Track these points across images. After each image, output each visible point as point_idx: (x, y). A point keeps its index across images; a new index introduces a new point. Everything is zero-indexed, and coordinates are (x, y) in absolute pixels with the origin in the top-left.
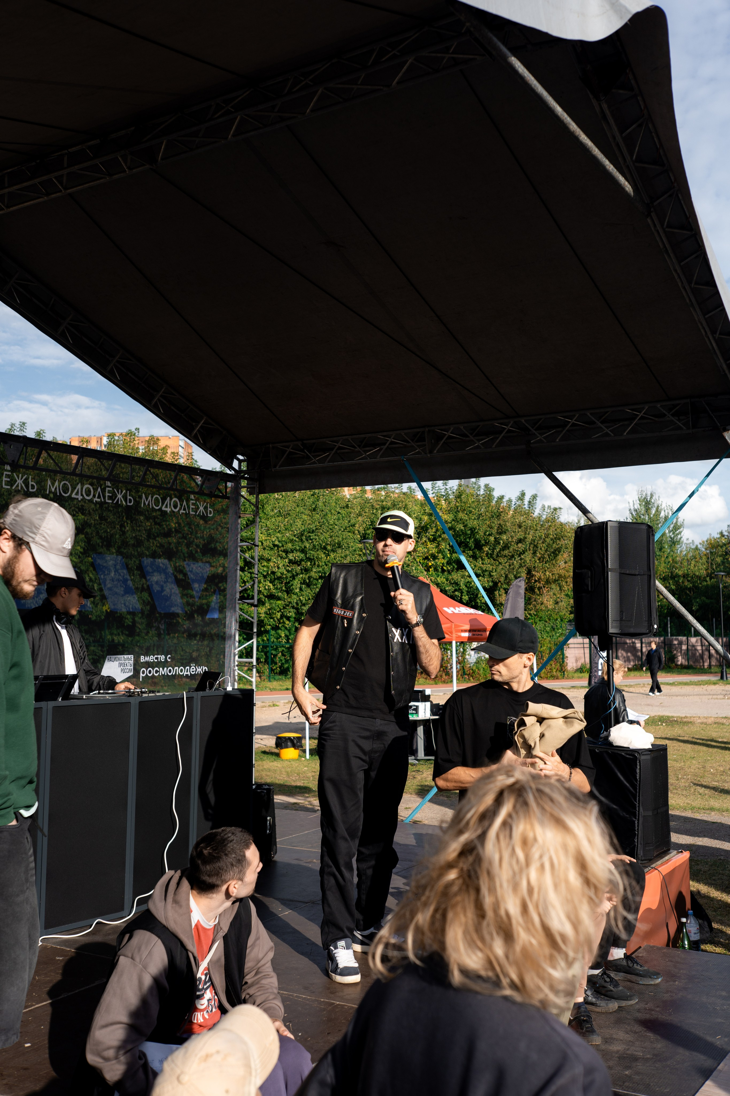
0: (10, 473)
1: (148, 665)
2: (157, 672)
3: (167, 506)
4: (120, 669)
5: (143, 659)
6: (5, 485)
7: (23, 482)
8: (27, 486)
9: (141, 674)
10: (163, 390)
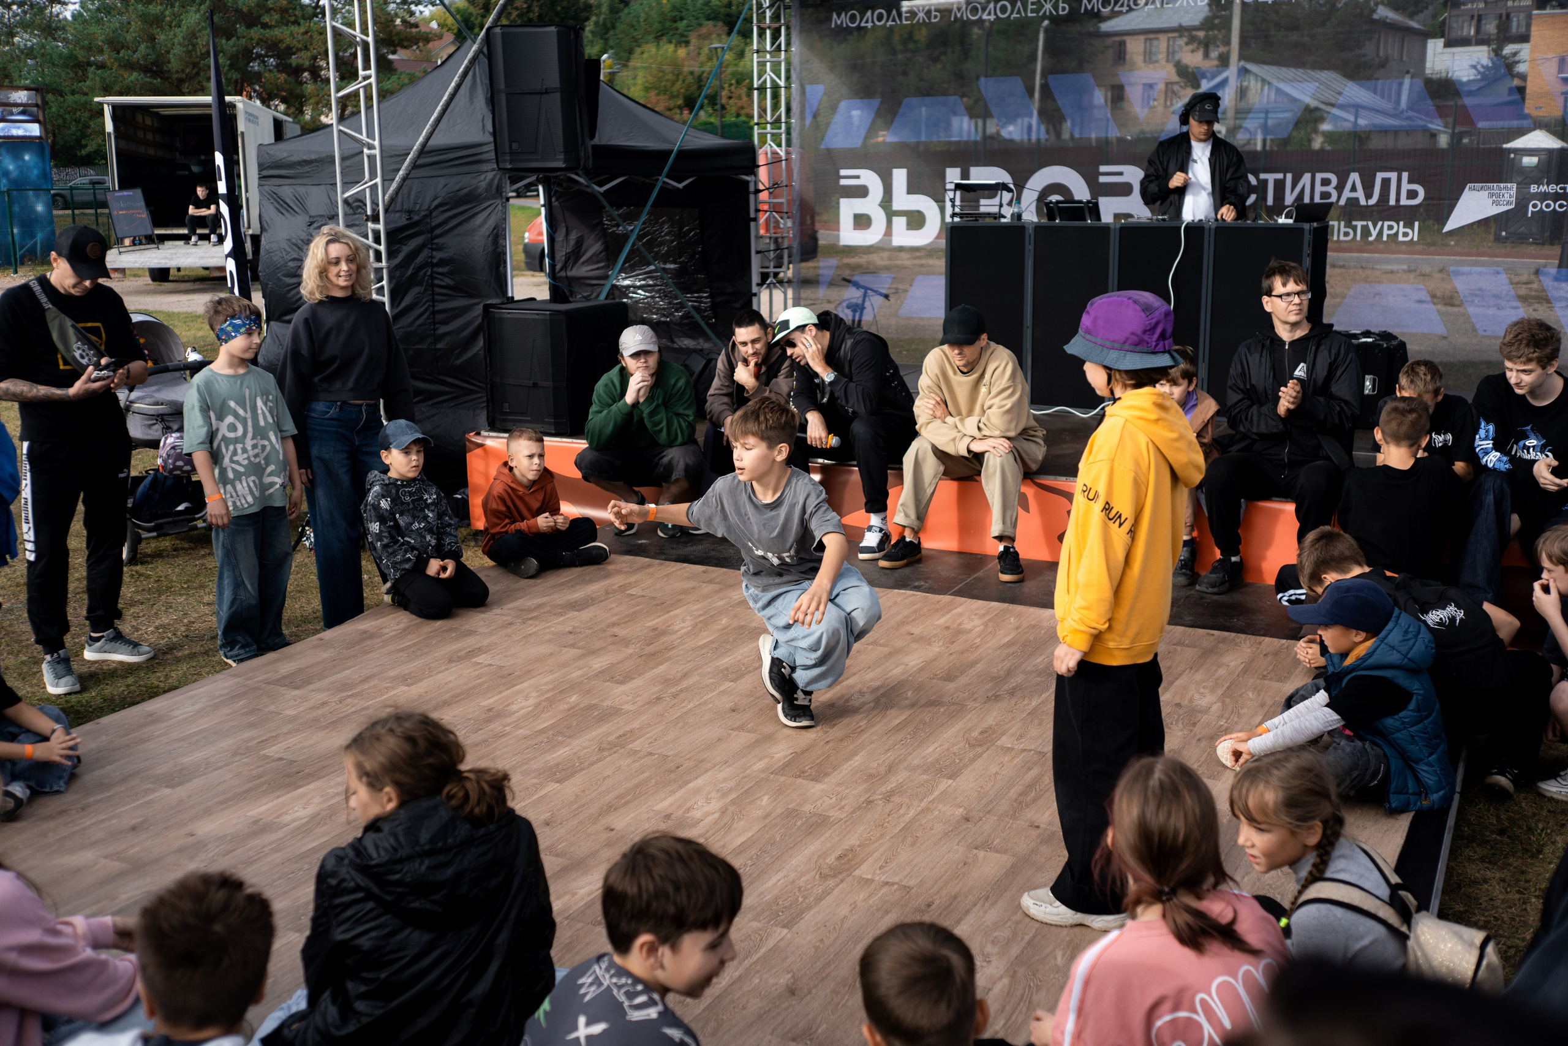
1: (1543, 196)
4: (1490, 201)
5: (1534, 188)
9: (1531, 208)
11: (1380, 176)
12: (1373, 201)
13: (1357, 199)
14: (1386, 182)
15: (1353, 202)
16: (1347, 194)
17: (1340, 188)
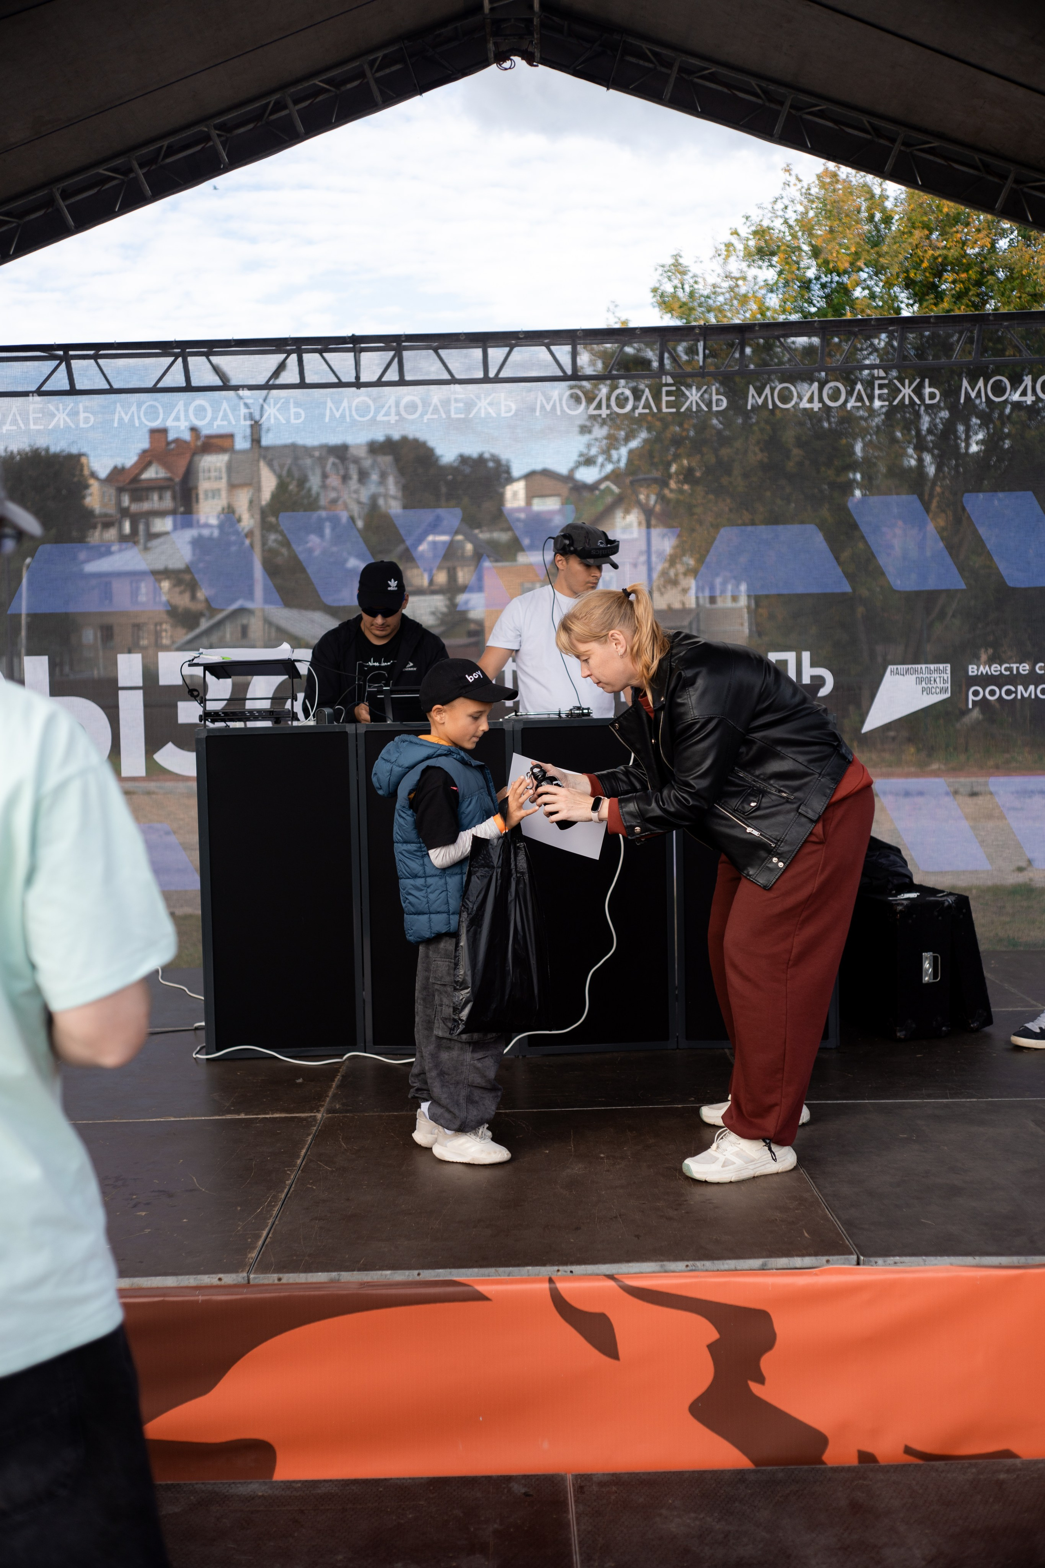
0: (674, 388)
1: (985, 680)
2: (1008, 692)
3: (1024, 394)
4: (920, 687)
5: (974, 670)
6: (667, 407)
7: (701, 398)
8: (709, 404)
9: (971, 697)
10: (1011, 177)
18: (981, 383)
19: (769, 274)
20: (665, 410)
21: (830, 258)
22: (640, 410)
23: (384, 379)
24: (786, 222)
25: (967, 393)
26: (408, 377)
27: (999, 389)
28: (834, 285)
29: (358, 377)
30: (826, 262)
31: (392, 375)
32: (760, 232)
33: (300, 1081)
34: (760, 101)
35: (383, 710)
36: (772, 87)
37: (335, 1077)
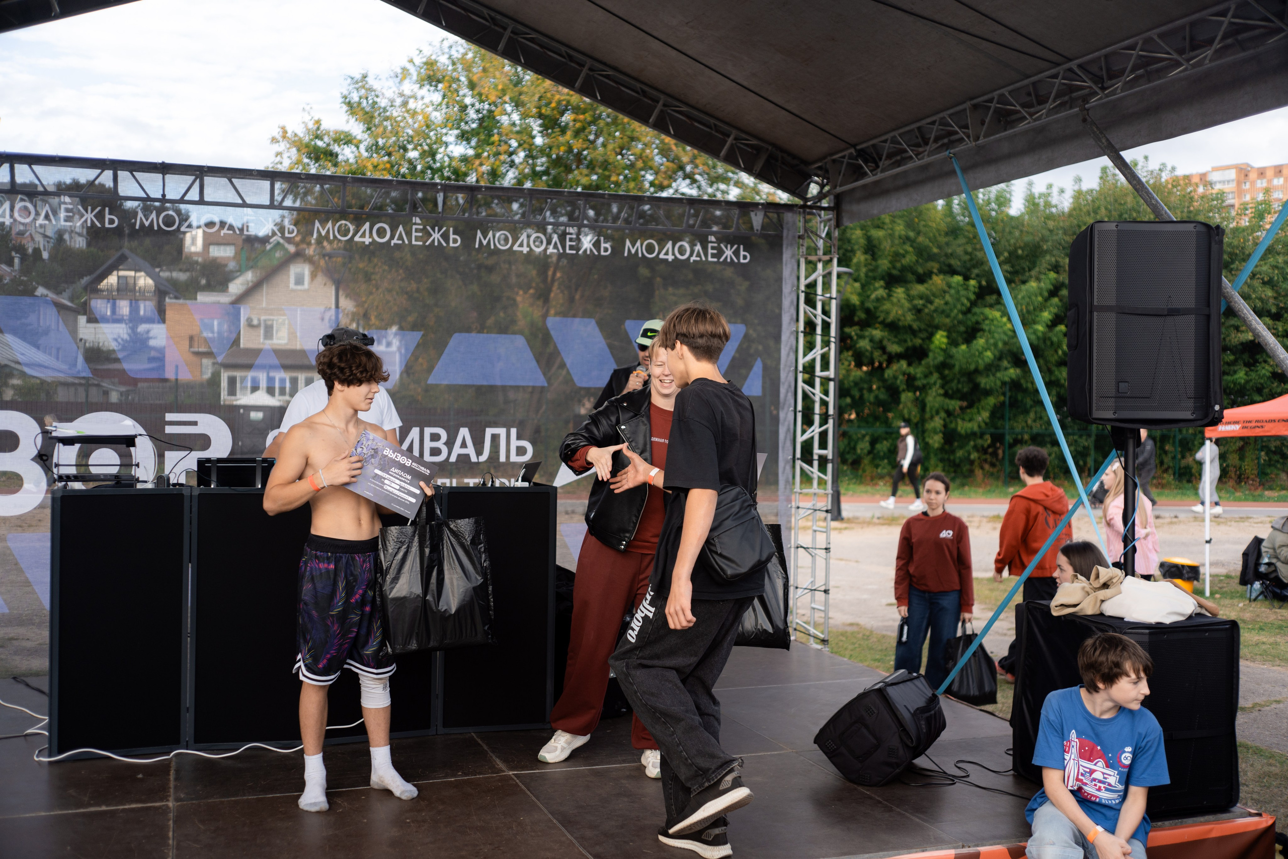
0: (421, 227)
3: (667, 254)
7: (441, 236)
8: (447, 242)
10: (661, 103)
11: (489, 432)
12: (484, 458)
13: (468, 456)
14: (495, 438)
15: (464, 459)
16: (457, 450)
17: (450, 444)
18: (638, 244)
19: (437, 97)
20: (414, 242)
21: (483, 91)
22: (395, 241)
23: (186, 198)
24: (450, 58)
25: (629, 250)
26: (207, 198)
27: (650, 249)
28: (485, 112)
29: (164, 195)
30: (480, 95)
31: (194, 195)
32: (430, 64)
33: (140, 776)
34: (487, 24)
35: (209, 476)
36: (498, 17)
37: (169, 771)
